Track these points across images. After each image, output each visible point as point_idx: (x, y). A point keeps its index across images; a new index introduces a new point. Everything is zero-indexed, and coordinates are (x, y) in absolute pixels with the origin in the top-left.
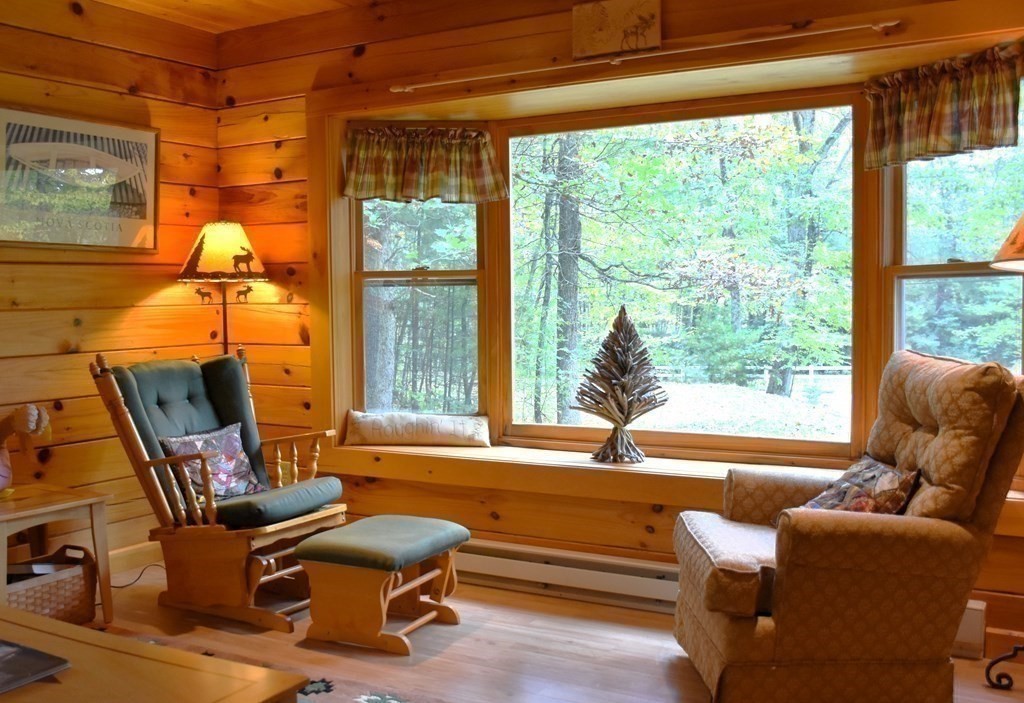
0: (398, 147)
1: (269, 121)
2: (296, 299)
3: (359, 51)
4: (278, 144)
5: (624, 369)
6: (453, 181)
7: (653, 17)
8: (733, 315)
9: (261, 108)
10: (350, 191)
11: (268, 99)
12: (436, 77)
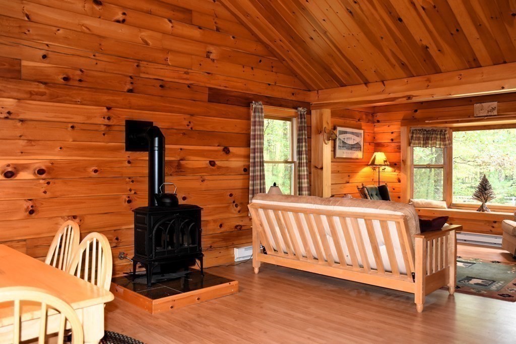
0: (424, 134)
1: (390, 127)
2: (396, 171)
3: (416, 111)
4: (392, 133)
5: (486, 189)
6: (438, 143)
7: (495, 108)
8: (499, 175)
9: (387, 124)
10: (412, 145)
11: (389, 121)
12: (437, 119)
